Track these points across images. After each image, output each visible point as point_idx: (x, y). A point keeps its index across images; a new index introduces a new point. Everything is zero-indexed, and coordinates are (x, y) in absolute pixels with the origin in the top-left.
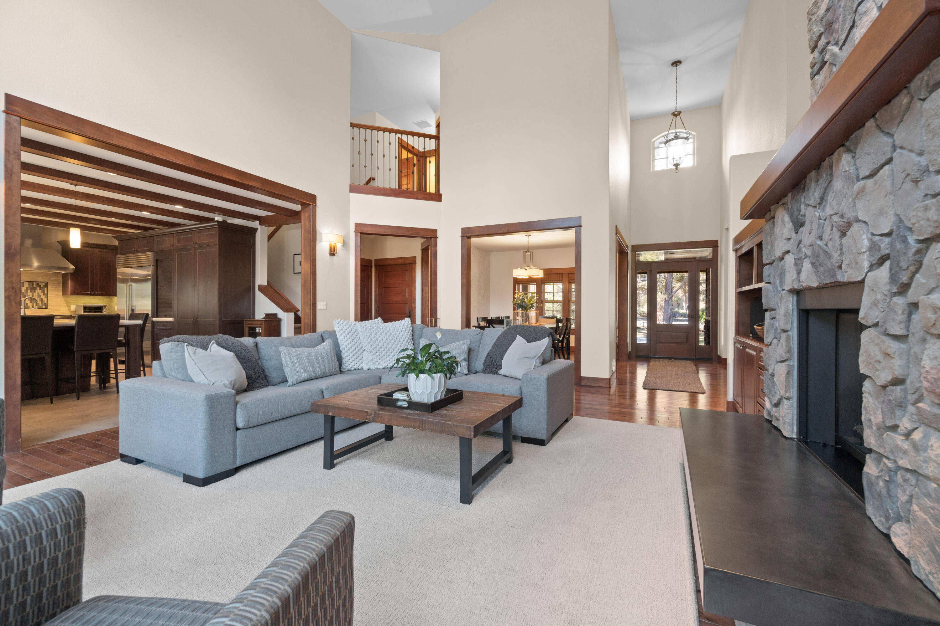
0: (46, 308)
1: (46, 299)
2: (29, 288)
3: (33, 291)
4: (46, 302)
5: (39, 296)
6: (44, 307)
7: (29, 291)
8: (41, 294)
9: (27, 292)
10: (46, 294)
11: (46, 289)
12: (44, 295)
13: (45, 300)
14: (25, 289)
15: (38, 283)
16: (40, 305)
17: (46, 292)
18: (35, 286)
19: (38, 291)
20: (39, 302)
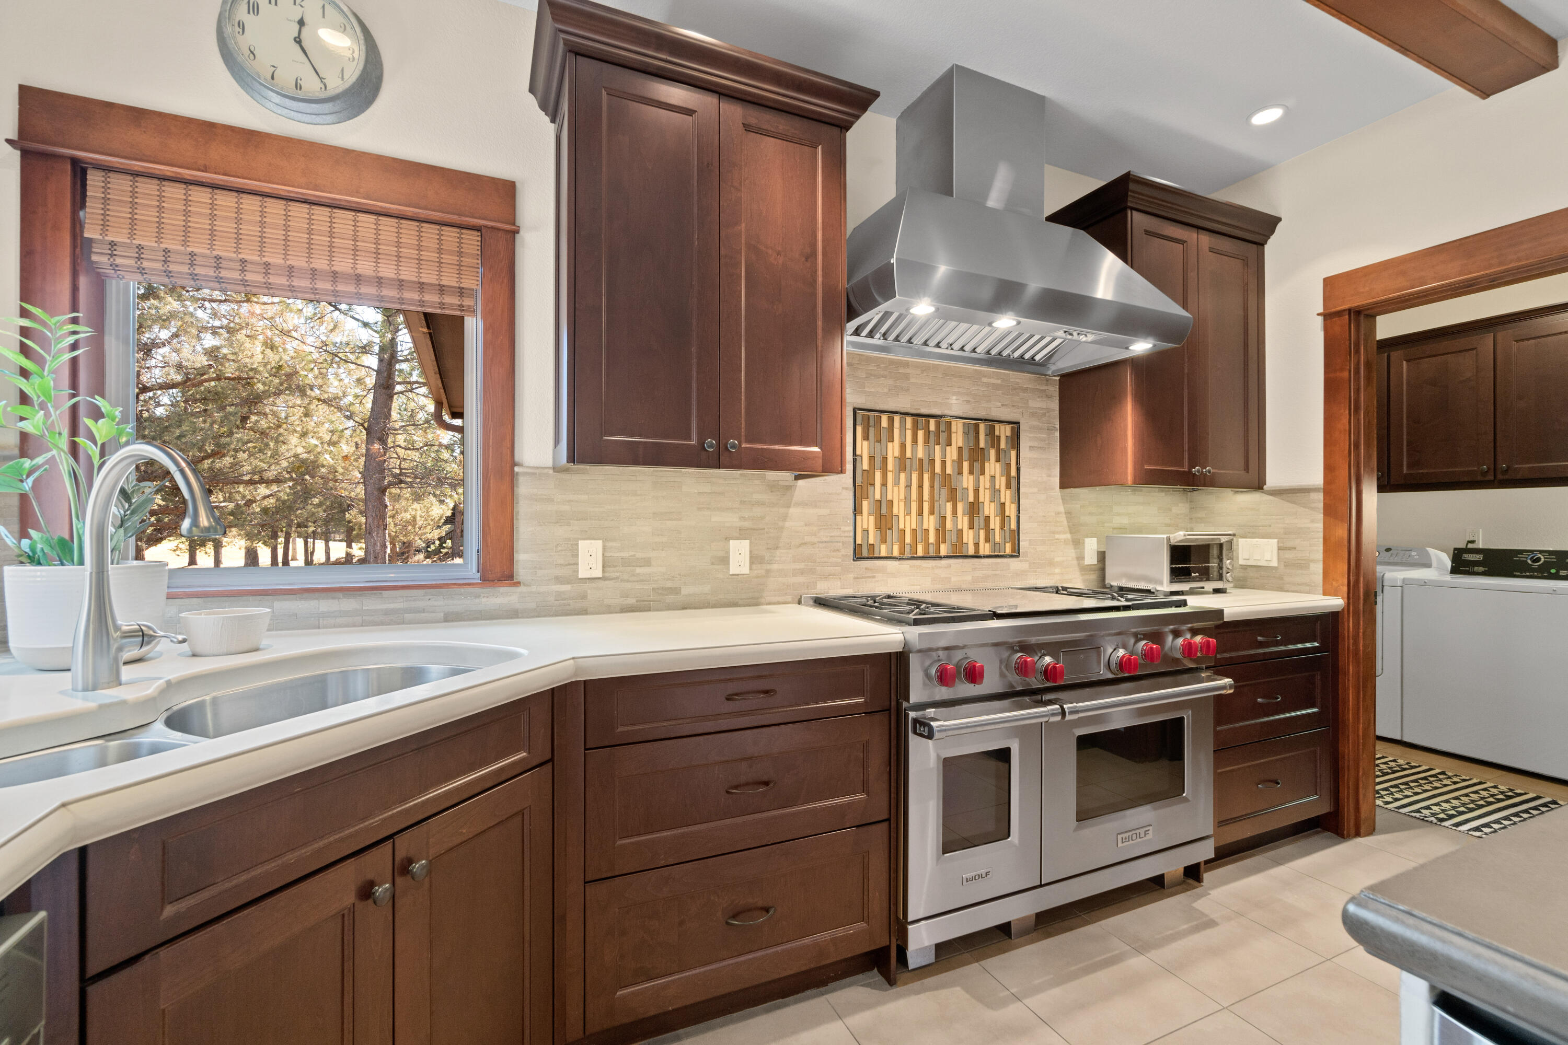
0: (1016, 553)
1: (1014, 507)
2: (965, 454)
3: (977, 465)
4: (1013, 526)
5: (995, 492)
6: (1008, 549)
7: (966, 465)
8: (1001, 482)
9: (960, 473)
10: (1014, 483)
11: (1013, 453)
12: (1008, 486)
13: (1011, 510)
14: (955, 457)
15: (991, 422)
16: (997, 539)
17: (1013, 473)
18: (982, 445)
19: (993, 467)
20: (995, 523)
